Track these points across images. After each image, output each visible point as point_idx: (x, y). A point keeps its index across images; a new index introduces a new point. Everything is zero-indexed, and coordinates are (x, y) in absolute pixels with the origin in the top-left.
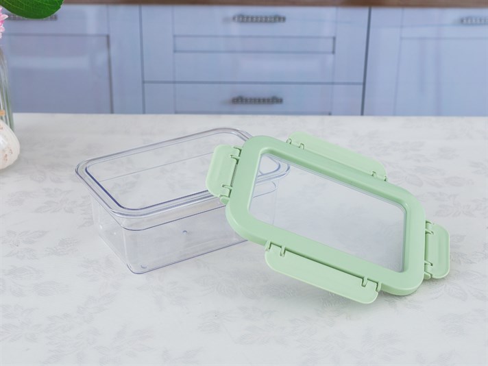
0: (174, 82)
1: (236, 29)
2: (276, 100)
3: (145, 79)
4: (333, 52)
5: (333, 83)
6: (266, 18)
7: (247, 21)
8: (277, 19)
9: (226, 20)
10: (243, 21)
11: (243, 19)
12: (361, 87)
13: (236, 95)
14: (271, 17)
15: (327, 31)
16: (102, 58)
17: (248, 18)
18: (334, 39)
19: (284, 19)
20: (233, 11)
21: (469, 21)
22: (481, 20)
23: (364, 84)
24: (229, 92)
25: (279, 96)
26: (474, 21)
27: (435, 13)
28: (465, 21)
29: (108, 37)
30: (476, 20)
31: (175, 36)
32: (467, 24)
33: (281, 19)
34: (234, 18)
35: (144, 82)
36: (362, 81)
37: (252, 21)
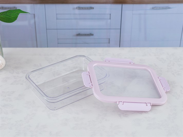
0: (57, 29)
1: (77, 11)
2: (91, 35)
3: (47, 28)
4: (110, 19)
5: (110, 29)
6: (87, 8)
7: (81, 9)
8: (91, 8)
9: (74, 9)
10: (79, 9)
11: (79, 8)
12: (120, 30)
13: (78, 33)
14: (89, 8)
15: (108, 12)
16: (32, 22)
17: (81, 8)
18: (110, 14)
19: (93, 8)
20: (76, 6)
21: (155, 8)
22: (159, 8)
23: (121, 29)
24: (75, 32)
25: (92, 33)
26: (157, 8)
27: (144, 6)
28: (154, 8)
29: (34, 14)
30: (158, 8)
31: (57, 14)
32: (155, 9)
33: (92, 8)
34: (76, 8)
35: (47, 29)
36: (120, 28)
37: (83, 9)
